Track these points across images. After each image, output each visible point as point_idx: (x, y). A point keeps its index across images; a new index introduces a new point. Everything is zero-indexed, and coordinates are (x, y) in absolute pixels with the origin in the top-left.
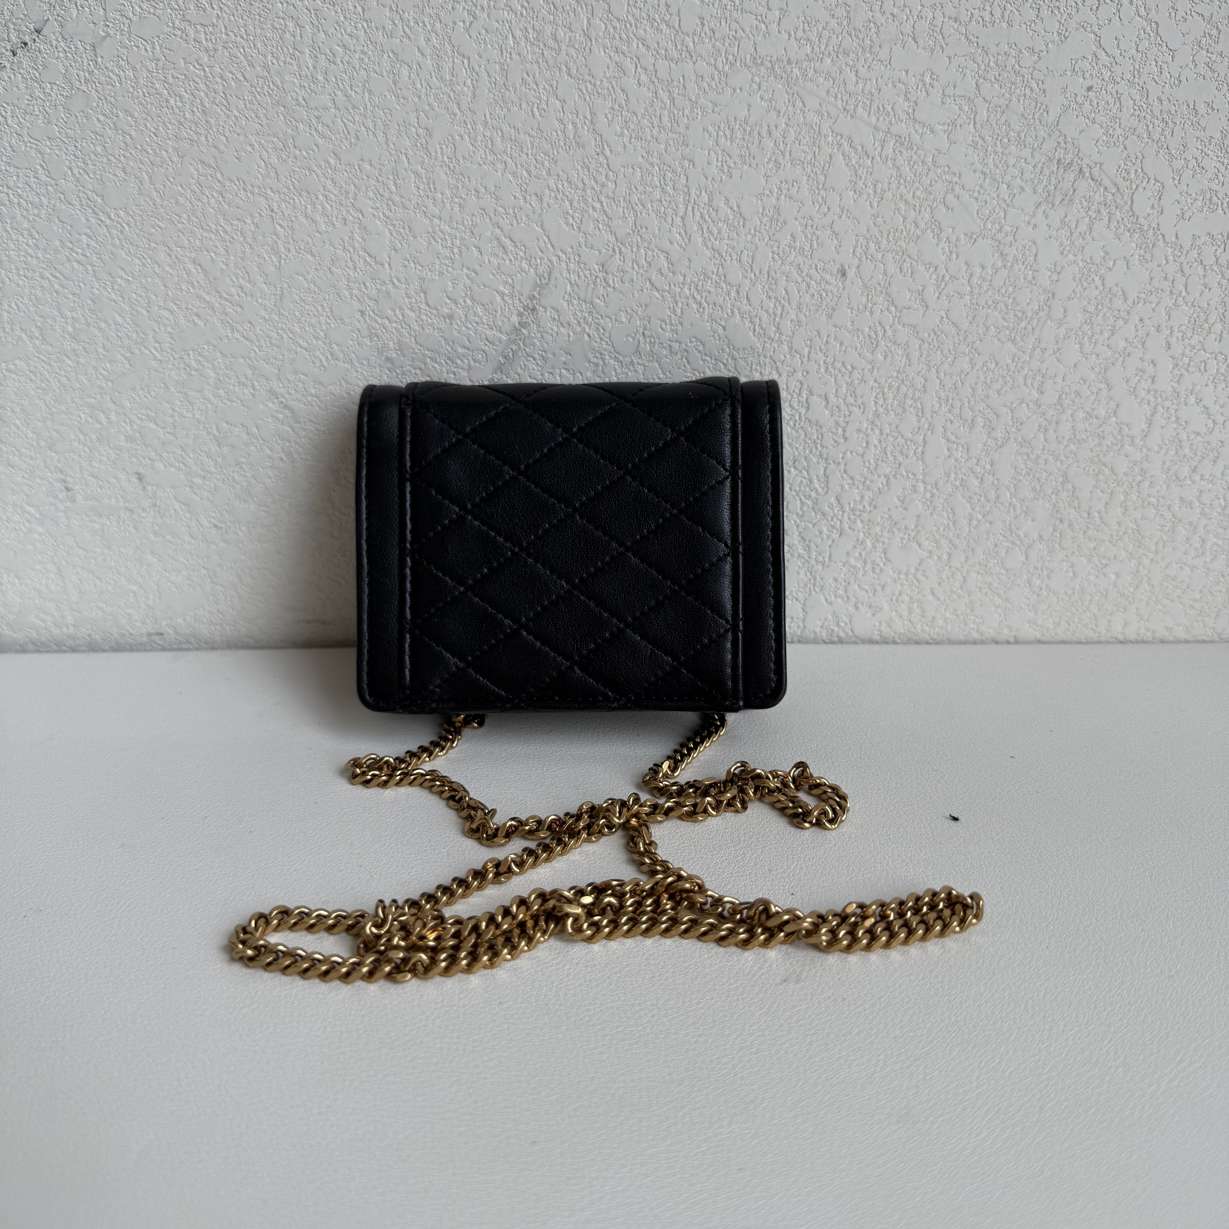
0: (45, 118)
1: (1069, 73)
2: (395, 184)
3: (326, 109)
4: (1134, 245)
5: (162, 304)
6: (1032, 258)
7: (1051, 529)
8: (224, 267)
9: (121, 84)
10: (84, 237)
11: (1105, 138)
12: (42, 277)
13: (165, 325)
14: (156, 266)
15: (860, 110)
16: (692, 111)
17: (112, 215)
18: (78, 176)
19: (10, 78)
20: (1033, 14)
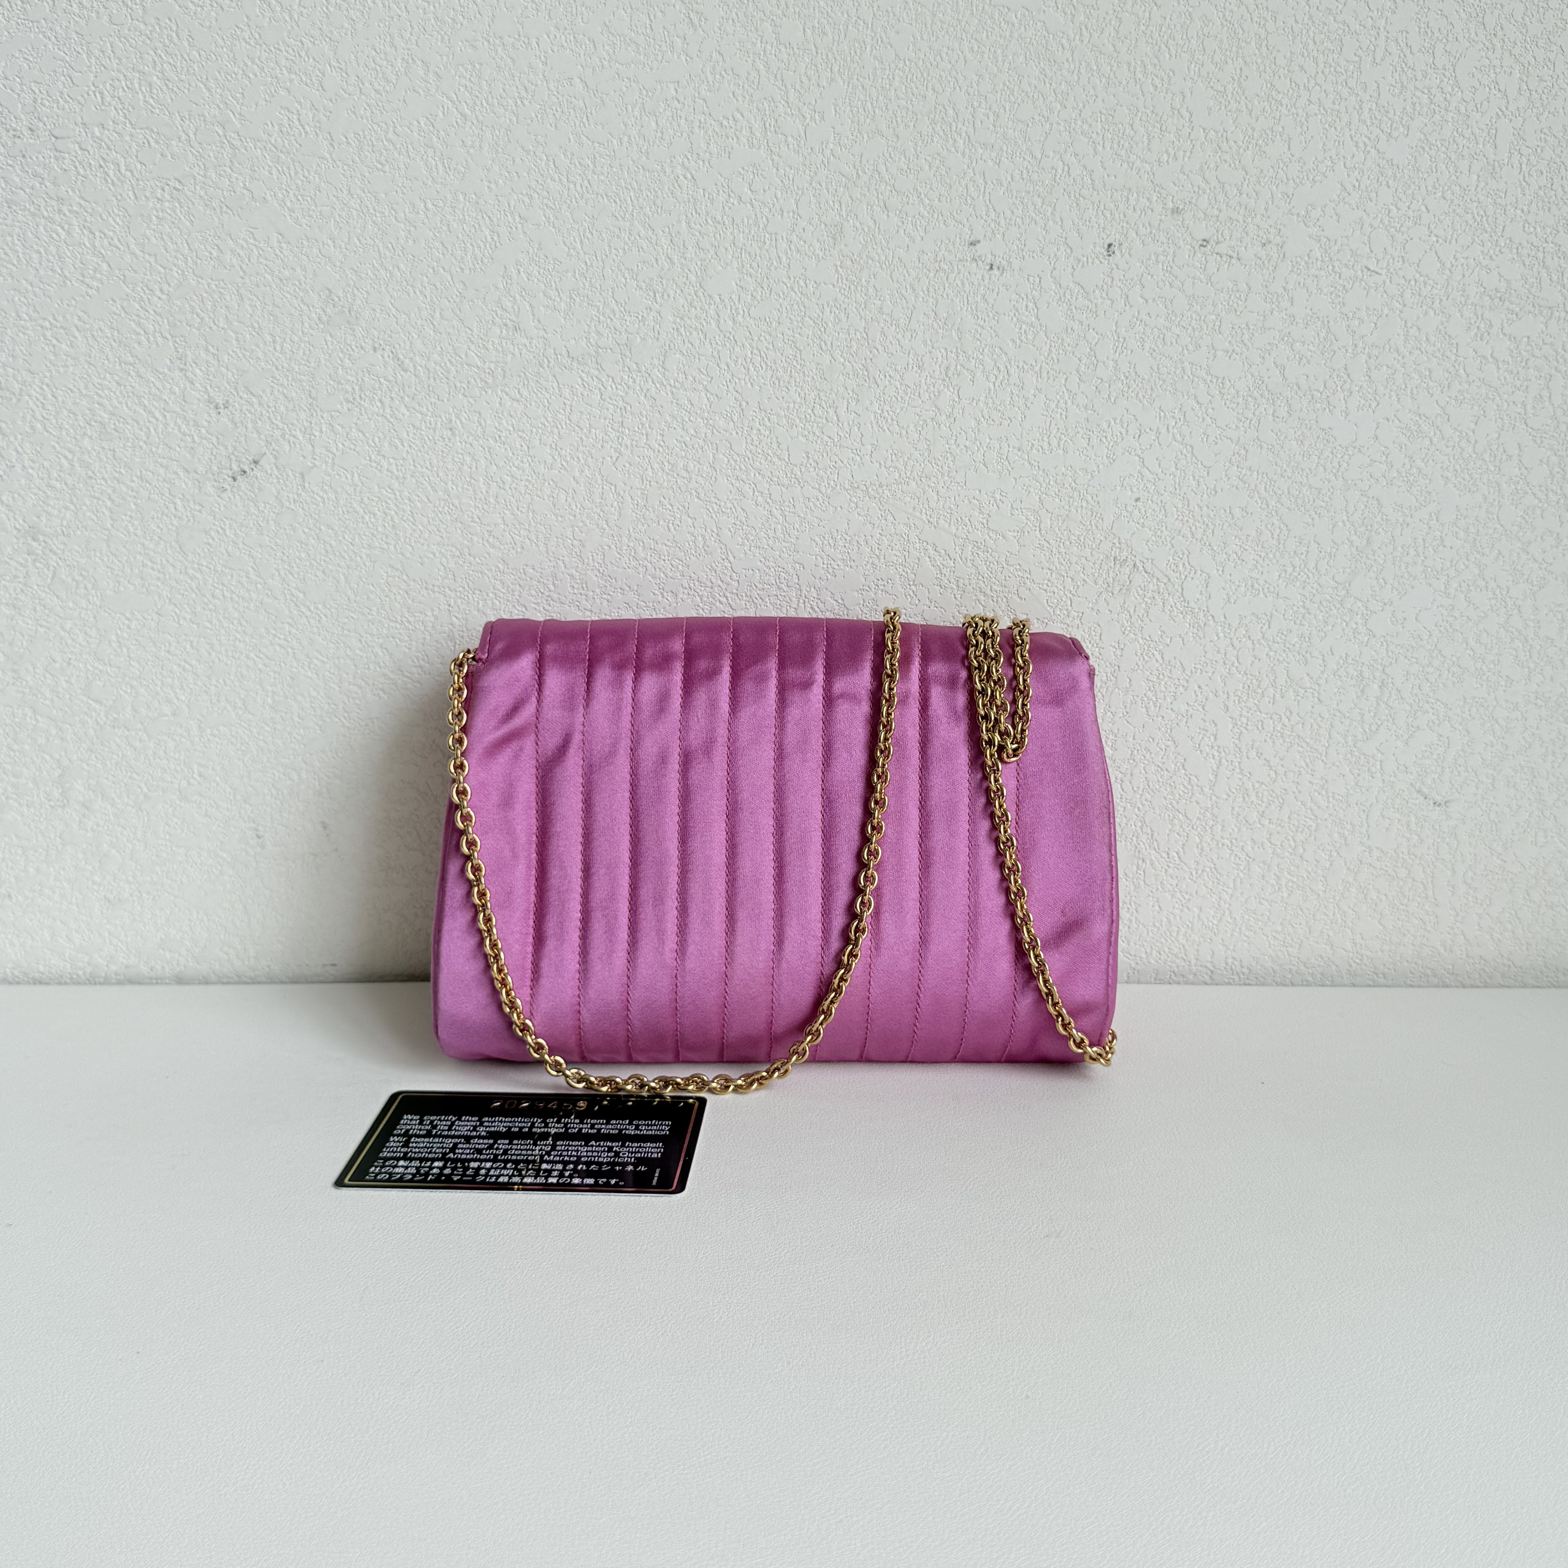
0: (258, 530)
1: (1118, 488)
2: (554, 584)
3: (496, 525)
4: (1187, 625)
5: (352, 680)
6: (1098, 638)
7: (1135, 868)
8: (407, 650)
9: (324, 504)
10: (287, 626)
11: (1154, 538)
12: (248, 657)
13: (354, 699)
14: (348, 650)
15: (942, 521)
16: (801, 525)
17: (312, 608)
18: (283, 576)
19: (230, 498)
20: (1085, 443)
